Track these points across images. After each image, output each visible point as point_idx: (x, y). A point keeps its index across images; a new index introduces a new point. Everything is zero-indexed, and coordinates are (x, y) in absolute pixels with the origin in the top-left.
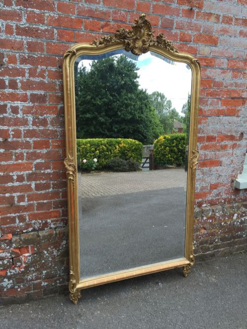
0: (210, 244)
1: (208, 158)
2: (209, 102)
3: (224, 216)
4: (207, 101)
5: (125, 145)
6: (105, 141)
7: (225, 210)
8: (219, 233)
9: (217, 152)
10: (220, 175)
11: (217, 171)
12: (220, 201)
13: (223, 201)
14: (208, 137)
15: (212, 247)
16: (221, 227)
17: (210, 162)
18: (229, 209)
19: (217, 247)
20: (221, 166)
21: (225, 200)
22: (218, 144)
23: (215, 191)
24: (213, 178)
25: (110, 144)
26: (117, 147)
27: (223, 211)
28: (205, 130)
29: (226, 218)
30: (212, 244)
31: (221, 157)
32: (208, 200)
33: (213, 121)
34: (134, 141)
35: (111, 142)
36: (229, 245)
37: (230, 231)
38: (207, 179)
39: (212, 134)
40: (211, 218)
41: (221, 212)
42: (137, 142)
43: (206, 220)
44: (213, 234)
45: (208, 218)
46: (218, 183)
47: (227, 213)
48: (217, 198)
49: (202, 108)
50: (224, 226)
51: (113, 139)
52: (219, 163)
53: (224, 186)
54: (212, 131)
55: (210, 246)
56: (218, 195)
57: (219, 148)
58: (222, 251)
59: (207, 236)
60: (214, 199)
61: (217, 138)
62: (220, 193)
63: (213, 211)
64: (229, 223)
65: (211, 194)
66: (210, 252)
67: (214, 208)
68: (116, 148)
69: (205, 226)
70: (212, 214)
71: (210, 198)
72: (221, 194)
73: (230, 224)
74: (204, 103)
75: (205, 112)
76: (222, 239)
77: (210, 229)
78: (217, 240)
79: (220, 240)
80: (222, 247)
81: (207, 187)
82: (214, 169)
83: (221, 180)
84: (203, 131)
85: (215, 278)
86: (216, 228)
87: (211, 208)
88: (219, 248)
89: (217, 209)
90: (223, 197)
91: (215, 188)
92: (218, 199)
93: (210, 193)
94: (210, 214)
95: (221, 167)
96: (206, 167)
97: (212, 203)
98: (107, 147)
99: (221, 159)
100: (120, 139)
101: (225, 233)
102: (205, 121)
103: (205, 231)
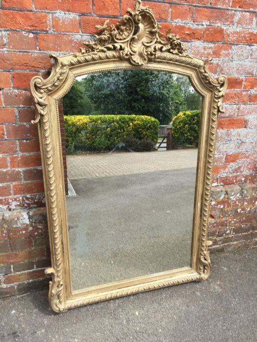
0: (218, 236)
1: (227, 115)
2: (236, 19)
3: (242, 200)
4: (233, 16)
5: (139, 122)
6: (117, 117)
7: (245, 192)
8: (233, 222)
9: (242, 106)
10: (243, 142)
11: (239, 135)
12: (238, 178)
13: (243, 179)
14: (229, 80)
15: (220, 240)
16: (236, 214)
17: (230, 120)
18: (251, 191)
19: (228, 240)
20: (245, 127)
21: (246, 177)
22: (244, 93)
23: (233, 165)
24: (232, 145)
25: (123, 121)
26: (131, 124)
27: (242, 193)
28: (225, 69)
29: (246, 203)
30: (221, 236)
31: (248, 113)
32: (221, 178)
33: (240, 52)
34: (149, 117)
35: (124, 118)
36: (245, 237)
37: (249, 219)
38: (221, 147)
39: (236, 76)
40: (223, 202)
41: (238, 195)
42: (153, 119)
43: (215, 205)
44: (223, 224)
45: (219, 203)
46: (239, 154)
47: (247, 197)
48: (235, 174)
49: (224, 28)
50: (240, 214)
51: (126, 116)
52: (244, 124)
53: (247, 157)
54: (238, 70)
55: (218, 239)
56: (236, 170)
57: (246, 99)
58: (235, 245)
59: (214, 227)
60: (231, 176)
61: (244, 83)
62: (240, 168)
63: (227, 193)
64: (249, 209)
65: (227, 170)
66: (218, 246)
67: (228, 188)
68: (130, 126)
69: (213, 213)
70: (225, 197)
71: (225, 175)
72: (242, 169)
73: (249, 211)
74: (227, 20)
75: (229, 36)
76: (236, 231)
77: (219, 217)
78: (228, 232)
79: (233, 232)
80: (235, 241)
81: (221, 158)
82: (234, 132)
83: (243, 149)
84: (222, 70)
85: (220, 285)
86: (229, 215)
87: (224, 189)
88: (231, 241)
89: (232, 191)
90: (244, 173)
91: (233, 161)
92: (236, 177)
93: (224, 167)
94: (222, 198)
95: (245, 129)
96: (222, 128)
97: (226, 182)
98: (119, 124)
99: (246, 117)
100: (134, 116)
101: (242, 222)
102: (226, 52)
103: (213, 219)
